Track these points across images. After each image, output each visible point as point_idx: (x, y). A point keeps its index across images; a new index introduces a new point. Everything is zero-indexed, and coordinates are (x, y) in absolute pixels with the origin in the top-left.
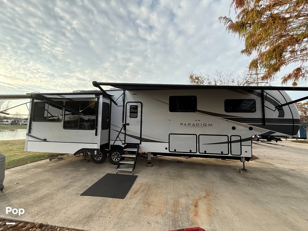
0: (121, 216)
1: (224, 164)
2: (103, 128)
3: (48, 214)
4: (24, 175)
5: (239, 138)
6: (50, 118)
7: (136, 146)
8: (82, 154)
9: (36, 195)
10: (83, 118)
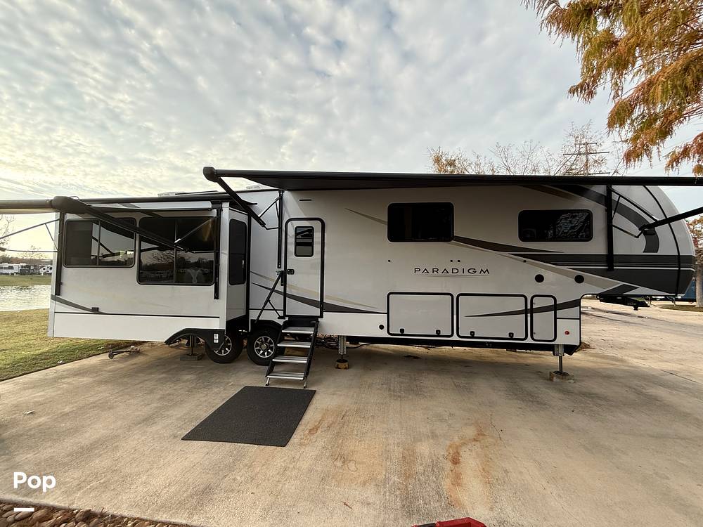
0: (279, 488)
1: (513, 360)
2: (233, 280)
3: (105, 486)
4: (49, 392)
5: (550, 302)
6: (106, 259)
7: (312, 321)
8: (185, 342)
9: (77, 440)
10: (186, 258)
